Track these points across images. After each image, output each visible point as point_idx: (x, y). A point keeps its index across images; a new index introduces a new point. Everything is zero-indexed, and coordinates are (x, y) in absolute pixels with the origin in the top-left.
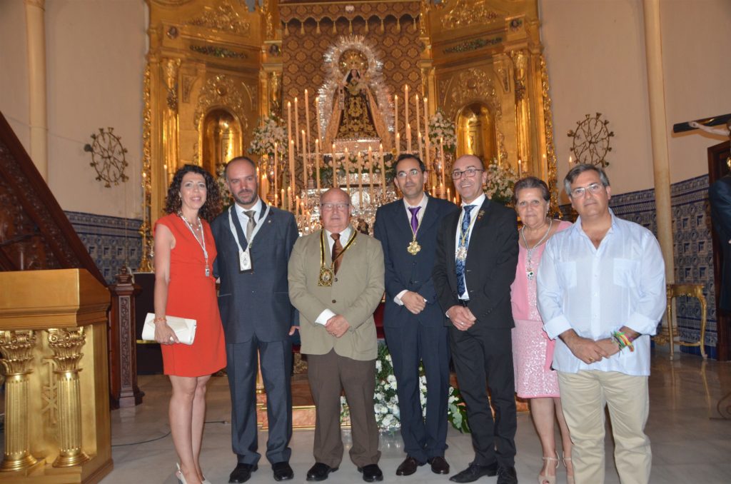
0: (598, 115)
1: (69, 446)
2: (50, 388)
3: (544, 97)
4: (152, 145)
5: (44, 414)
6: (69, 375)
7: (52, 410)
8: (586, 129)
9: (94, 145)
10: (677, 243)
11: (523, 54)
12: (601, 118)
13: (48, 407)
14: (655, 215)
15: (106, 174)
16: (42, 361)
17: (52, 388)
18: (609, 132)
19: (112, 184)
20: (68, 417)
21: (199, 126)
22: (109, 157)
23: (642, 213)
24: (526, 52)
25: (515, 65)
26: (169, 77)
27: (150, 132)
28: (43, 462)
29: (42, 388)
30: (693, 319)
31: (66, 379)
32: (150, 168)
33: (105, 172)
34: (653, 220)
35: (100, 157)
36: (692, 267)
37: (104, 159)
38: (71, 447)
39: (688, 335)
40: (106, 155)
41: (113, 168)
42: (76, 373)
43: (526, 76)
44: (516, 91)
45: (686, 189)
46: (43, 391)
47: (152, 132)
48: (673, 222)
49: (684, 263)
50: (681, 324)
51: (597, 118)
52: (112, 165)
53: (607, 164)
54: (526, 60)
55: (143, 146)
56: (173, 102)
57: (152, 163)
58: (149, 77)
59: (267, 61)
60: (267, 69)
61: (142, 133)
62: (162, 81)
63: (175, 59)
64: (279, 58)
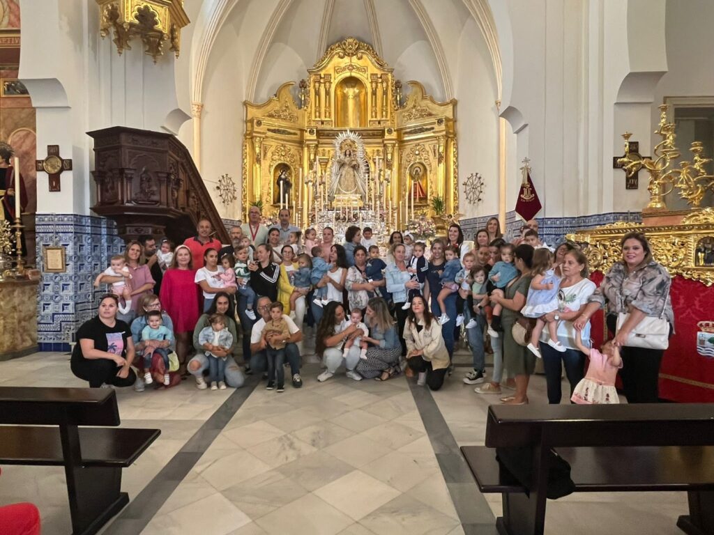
0: (477, 174)
3: (454, 162)
4: (248, 182)
8: (471, 181)
9: (220, 185)
12: (478, 176)
15: (227, 199)
18: (481, 183)
19: (230, 203)
21: (272, 173)
24: (445, 137)
26: (256, 147)
27: (246, 175)
32: (246, 194)
35: (223, 190)
37: (225, 191)
40: (226, 189)
43: (445, 150)
44: (439, 159)
47: (248, 176)
51: (476, 176)
52: (229, 193)
53: (480, 200)
54: (445, 141)
55: (243, 182)
56: (258, 161)
57: (247, 192)
58: (246, 146)
59: (308, 138)
60: (307, 142)
61: (242, 175)
62: (253, 148)
63: (260, 137)
64: (314, 137)
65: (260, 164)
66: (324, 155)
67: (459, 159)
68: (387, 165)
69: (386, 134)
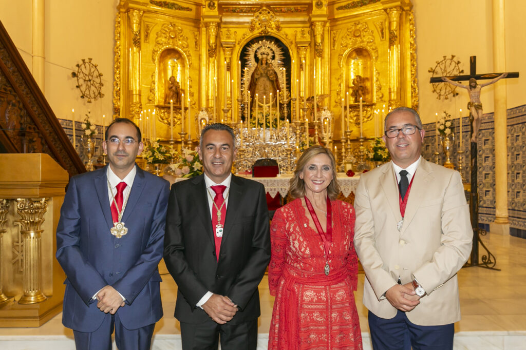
0: (453, 57)
1: (31, 288)
2: (19, 244)
3: (411, 43)
4: (122, 72)
5: (14, 264)
6: (32, 234)
7: (20, 261)
8: (443, 68)
9: (78, 72)
10: (510, 154)
11: (397, 10)
12: (455, 59)
13: (17, 258)
14: (494, 133)
15: (88, 93)
16: (13, 223)
17: (20, 244)
18: (461, 70)
19: (93, 100)
20: (30, 266)
21: (156, 61)
22: (90, 81)
23: (483, 131)
24: (399, 9)
25: (390, 19)
26: (134, 23)
27: (120, 63)
28: (12, 299)
29: (13, 244)
30: (520, 211)
31: (30, 238)
32: (120, 89)
33: (87, 92)
34: (492, 136)
35: (83, 80)
36: (521, 172)
37: (86, 82)
38: (32, 289)
39: (516, 223)
40: (87, 79)
41: (93, 88)
42: (38, 233)
43: (398, 27)
44: (390, 39)
45: (519, 112)
46: (14, 246)
47: (121, 64)
48: (508, 137)
49: (515, 169)
50: (511, 215)
51: (452, 59)
52: (92, 86)
53: (457, 94)
54: (398, 15)
55: (114, 73)
56: (137, 42)
57: (121, 86)
58: (119, 23)
59: (206, 14)
60: (206, 20)
61: (114, 63)
62: (130, 26)
63: (139, 10)
64: (215, 12)
65: (139, 47)
66: (229, 38)
67: (418, 40)
68: (316, 50)
69: (314, 8)
